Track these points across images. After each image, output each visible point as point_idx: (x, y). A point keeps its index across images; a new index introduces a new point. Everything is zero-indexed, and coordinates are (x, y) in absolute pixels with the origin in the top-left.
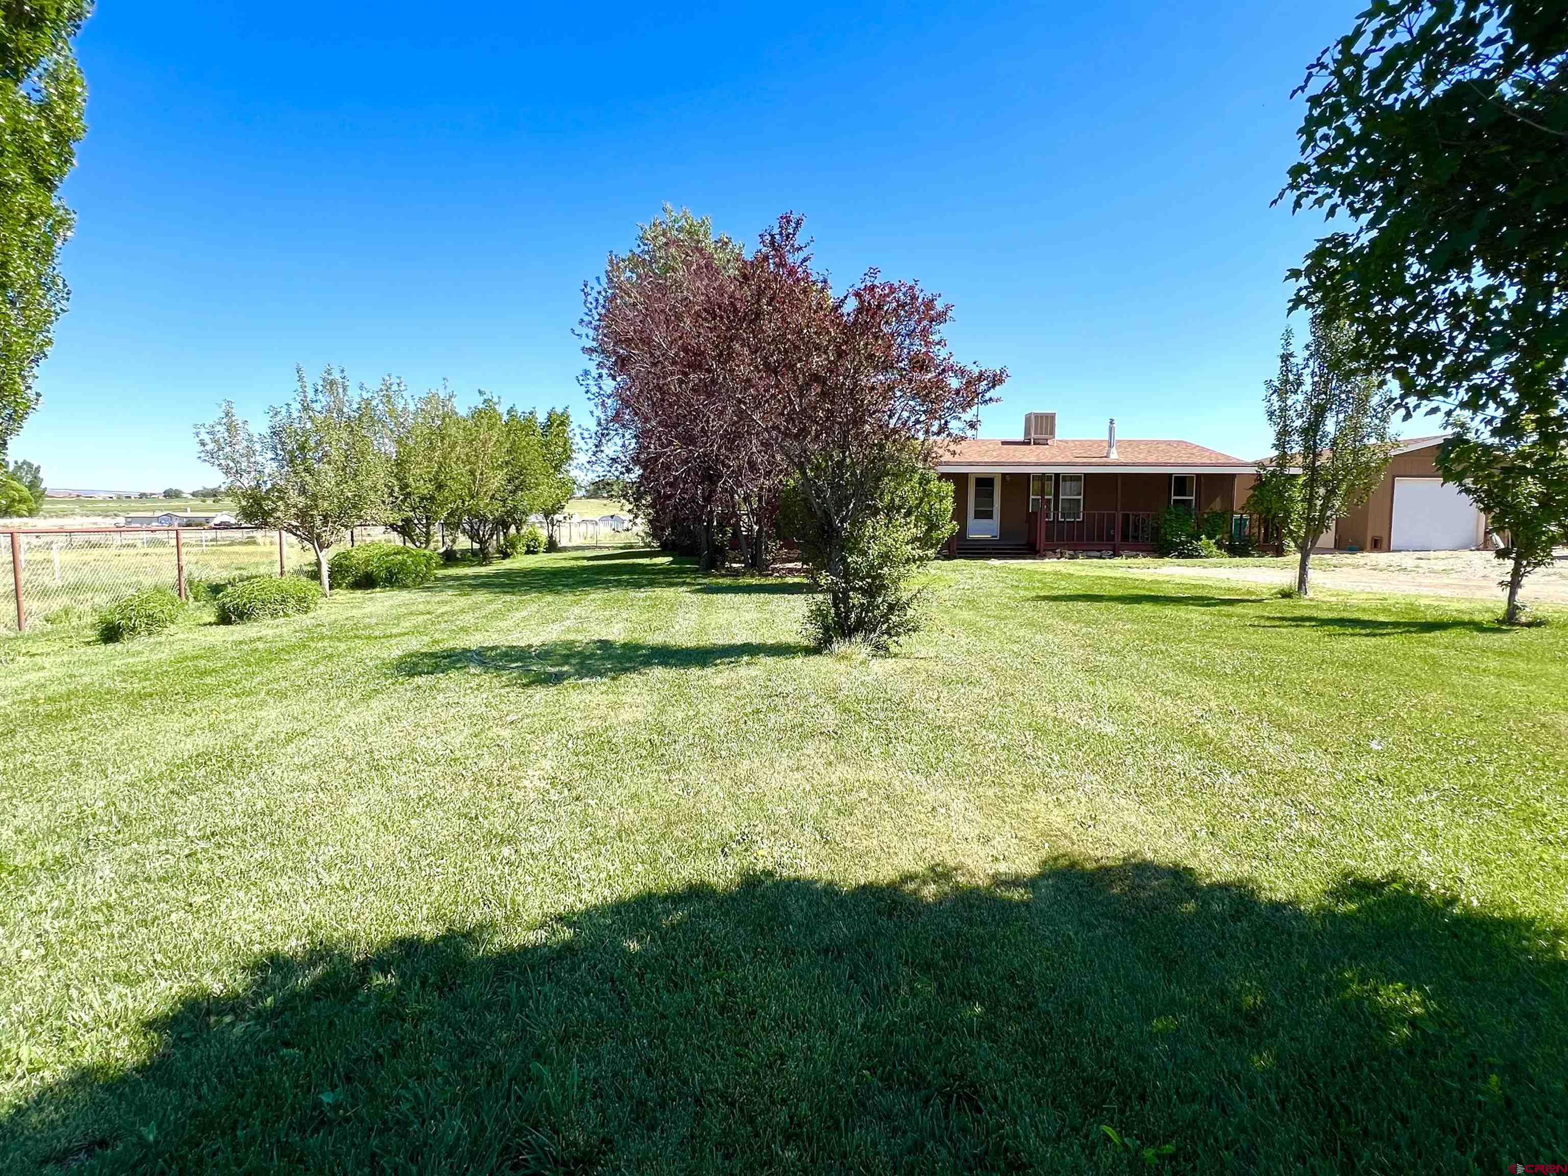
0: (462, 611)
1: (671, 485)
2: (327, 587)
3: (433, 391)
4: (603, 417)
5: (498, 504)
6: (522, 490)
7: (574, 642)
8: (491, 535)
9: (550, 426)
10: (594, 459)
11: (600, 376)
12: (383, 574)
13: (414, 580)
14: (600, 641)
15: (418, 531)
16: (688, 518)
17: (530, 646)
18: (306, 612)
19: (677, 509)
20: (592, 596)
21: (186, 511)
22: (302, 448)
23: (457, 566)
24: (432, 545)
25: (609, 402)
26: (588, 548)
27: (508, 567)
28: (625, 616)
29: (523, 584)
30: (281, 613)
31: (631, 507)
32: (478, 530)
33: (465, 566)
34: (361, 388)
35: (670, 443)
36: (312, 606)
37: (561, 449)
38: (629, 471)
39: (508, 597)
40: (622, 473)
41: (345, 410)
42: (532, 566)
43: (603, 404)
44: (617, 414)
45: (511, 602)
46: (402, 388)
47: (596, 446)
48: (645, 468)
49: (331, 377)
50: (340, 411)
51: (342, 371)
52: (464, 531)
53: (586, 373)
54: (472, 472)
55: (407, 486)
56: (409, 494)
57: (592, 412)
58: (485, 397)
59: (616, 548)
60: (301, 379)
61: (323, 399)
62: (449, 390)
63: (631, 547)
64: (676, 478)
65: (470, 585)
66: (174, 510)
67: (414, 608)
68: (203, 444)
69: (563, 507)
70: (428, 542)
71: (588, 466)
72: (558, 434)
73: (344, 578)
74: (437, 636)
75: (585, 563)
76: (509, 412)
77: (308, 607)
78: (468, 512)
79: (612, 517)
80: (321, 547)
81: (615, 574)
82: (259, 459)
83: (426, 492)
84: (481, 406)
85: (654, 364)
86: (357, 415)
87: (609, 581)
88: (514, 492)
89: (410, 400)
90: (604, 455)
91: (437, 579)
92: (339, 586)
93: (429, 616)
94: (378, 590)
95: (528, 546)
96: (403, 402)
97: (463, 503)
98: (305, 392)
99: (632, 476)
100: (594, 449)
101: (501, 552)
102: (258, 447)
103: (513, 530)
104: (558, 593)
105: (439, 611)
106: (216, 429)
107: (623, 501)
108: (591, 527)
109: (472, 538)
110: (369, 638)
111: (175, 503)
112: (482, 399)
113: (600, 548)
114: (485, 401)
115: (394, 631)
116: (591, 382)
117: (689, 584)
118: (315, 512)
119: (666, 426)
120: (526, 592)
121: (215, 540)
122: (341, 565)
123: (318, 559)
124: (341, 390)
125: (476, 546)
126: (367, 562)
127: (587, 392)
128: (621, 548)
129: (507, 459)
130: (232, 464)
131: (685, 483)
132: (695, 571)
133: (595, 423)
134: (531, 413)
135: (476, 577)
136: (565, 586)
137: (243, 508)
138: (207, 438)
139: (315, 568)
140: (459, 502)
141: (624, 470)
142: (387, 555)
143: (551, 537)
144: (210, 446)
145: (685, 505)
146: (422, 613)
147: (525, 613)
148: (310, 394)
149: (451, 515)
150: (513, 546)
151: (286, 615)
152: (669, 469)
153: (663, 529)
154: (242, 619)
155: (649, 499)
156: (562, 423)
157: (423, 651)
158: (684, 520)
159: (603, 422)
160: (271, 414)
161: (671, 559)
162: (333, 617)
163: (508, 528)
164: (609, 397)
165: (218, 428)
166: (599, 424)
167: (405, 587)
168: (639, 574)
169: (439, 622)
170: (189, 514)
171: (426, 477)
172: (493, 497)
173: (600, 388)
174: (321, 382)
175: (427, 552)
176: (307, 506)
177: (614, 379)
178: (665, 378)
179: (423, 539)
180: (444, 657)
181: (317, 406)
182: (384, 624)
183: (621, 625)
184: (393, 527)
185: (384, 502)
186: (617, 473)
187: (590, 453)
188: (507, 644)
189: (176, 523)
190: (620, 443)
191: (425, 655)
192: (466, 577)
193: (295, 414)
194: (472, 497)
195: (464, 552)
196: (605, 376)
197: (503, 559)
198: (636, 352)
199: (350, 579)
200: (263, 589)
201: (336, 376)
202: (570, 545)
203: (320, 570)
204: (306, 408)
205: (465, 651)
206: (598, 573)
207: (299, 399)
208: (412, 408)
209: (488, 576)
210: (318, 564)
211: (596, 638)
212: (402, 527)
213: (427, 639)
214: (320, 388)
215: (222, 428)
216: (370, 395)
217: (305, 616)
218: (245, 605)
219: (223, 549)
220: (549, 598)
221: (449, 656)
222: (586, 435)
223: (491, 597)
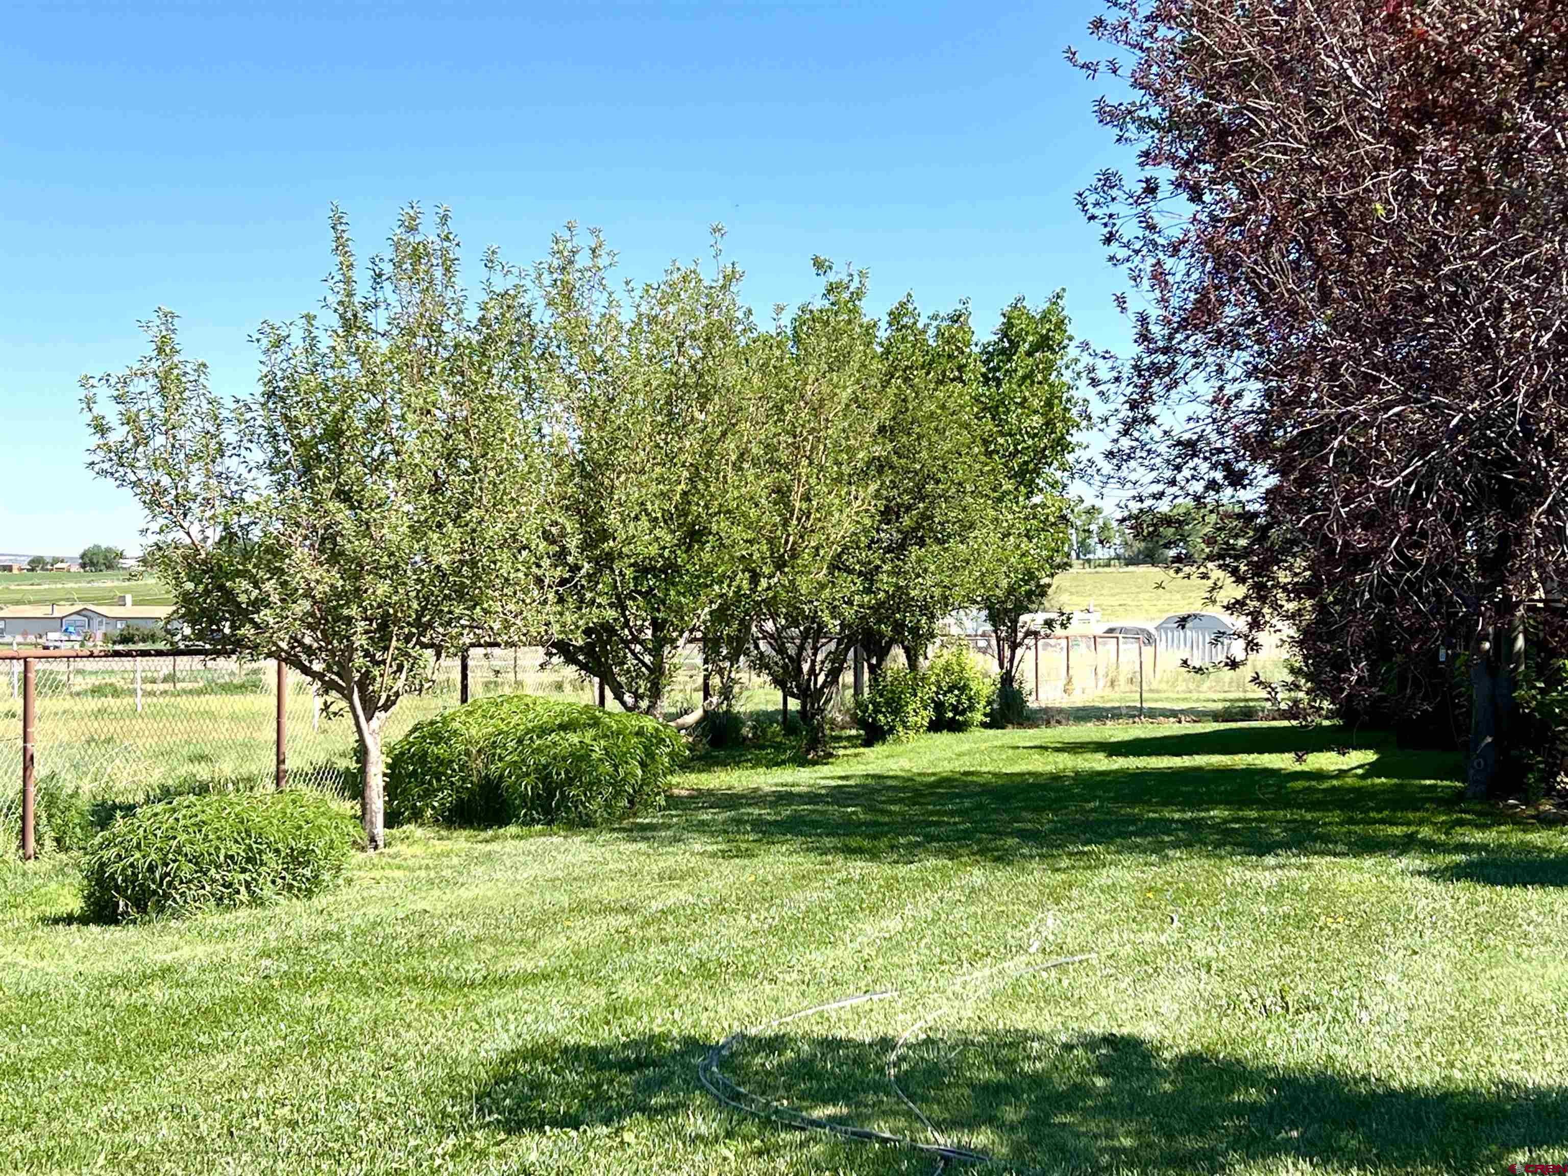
0: (720, 907)
1: (1370, 520)
2: (379, 820)
3: (685, 265)
4: (1154, 312)
5: (850, 585)
6: (922, 543)
7: (1025, 1037)
8: (834, 675)
9: (1008, 354)
10: (1126, 443)
11: (1151, 189)
12: (526, 786)
13: (608, 805)
14: (1110, 1040)
15: (631, 662)
16: (1425, 629)
17: (886, 1044)
18: (309, 894)
19: (1389, 599)
20: (1104, 877)
21: (122, 602)
22: (334, 434)
23: (737, 763)
24: (666, 705)
25: (1176, 267)
26: (1115, 714)
27: (874, 768)
28: (1202, 951)
29: (907, 826)
30: (244, 896)
31: (1240, 591)
32: (797, 661)
33: (757, 763)
34: (489, 264)
35: (1369, 384)
36: (326, 876)
37: (1037, 421)
38: (1237, 479)
39: (858, 867)
40: (1212, 485)
41: (446, 327)
42: (945, 767)
43: (1159, 277)
44: (1202, 303)
45: (862, 882)
46: (602, 262)
47: (1134, 406)
48: (1283, 470)
49: (414, 239)
50: (435, 328)
51: (444, 219)
52: (761, 664)
53: (1109, 181)
54: (781, 493)
55: (605, 535)
56: (610, 558)
57: (1121, 301)
58: (832, 277)
59: (1199, 716)
60: (341, 246)
61: (392, 299)
62: (725, 262)
63: (1248, 714)
64: (1385, 498)
65: (758, 825)
66: (99, 601)
67: (589, 893)
68: (101, 429)
69: (1042, 591)
70: (656, 693)
71: (1107, 467)
72: (1029, 376)
73: (428, 794)
74: (628, 990)
75: (1101, 763)
76: (895, 317)
77: (316, 879)
78: (771, 606)
79: (1183, 622)
80: (371, 707)
81: (1189, 803)
82: (231, 463)
83: (654, 550)
84: (819, 304)
85: (1322, 141)
86: (475, 338)
87: (1165, 826)
88: (898, 549)
89: (620, 295)
90: (1155, 431)
91: (673, 802)
92: (416, 816)
93: (623, 920)
94: (513, 829)
95: (939, 707)
96: (603, 299)
97: (755, 579)
98: (348, 281)
99: (1244, 495)
100: (1125, 412)
101: (860, 723)
102: (229, 435)
103: (898, 658)
104: (1002, 858)
105: (655, 905)
106: (133, 389)
107: (1217, 574)
108: (1130, 650)
109: (779, 682)
110: (441, 984)
111: (107, 582)
112: (821, 284)
113: (1152, 714)
114: (831, 289)
115: (521, 964)
116: (1121, 208)
117: (1428, 846)
118: (353, 611)
119: (1357, 333)
120: (910, 854)
121: (171, 678)
122: (423, 757)
123: (361, 741)
124: (438, 273)
125: (794, 705)
126: (491, 750)
127: (1109, 240)
128: (1216, 716)
129: (877, 451)
130: (166, 481)
131: (1416, 512)
132: (1450, 802)
133: (1132, 334)
134: (955, 319)
135: (783, 798)
136: (1025, 836)
137: (186, 599)
138: (110, 412)
139: (353, 766)
140: (743, 579)
141: (1219, 476)
142: (543, 731)
143: (1007, 679)
144: (119, 434)
145: (1414, 586)
146: (607, 910)
147: (893, 924)
148: (363, 289)
149: (720, 616)
150: (896, 707)
151: (256, 901)
152: (1361, 469)
153: (1341, 664)
154: (143, 910)
155: (1300, 563)
156: (1044, 343)
157: (571, 1040)
158: (1413, 632)
159: (1156, 330)
160: (265, 342)
161: (1370, 756)
162: (372, 911)
163: (883, 653)
164: (1175, 249)
165: (139, 385)
166: (1144, 337)
167: (585, 823)
168: (1264, 805)
169: (645, 942)
170: (129, 610)
171: (655, 508)
172: (836, 565)
173: (1152, 228)
174: (388, 253)
175: (649, 723)
176: (338, 595)
177: (1196, 195)
178: (1354, 179)
179: (643, 686)
180: (626, 1067)
181: (379, 320)
182: (495, 941)
183: (1186, 983)
184: (564, 650)
185: (539, 581)
186: (1198, 487)
187: (1115, 426)
188: (819, 1031)
189: (99, 635)
190: (1207, 390)
191: (573, 1054)
192: (755, 798)
193: (325, 342)
194: (780, 565)
195: (762, 719)
196: (1165, 189)
197: (868, 743)
198: (1265, 104)
199: (444, 797)
200: (200, 825)
201: (429, 233)
202: (1064, 702)
203: (363, 771)
204: (351, 324)
205: (692, 1045)
206: (1134, 800)
207: (333, 300)
208: (627, 316)
209: (812, 798)
210: (361, 752)
211: (1099, 1027)
212: (588, 649)
213: (595, 997)
214: (388, 269)
215: (147, 386)
216: (511, 281)
217: (299, 905)
218: (151, 869)
219: (184, 702)
220: (977, 875)
221: (640, 1064)
222: (1103, 372)
223: (808, 862)
